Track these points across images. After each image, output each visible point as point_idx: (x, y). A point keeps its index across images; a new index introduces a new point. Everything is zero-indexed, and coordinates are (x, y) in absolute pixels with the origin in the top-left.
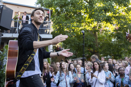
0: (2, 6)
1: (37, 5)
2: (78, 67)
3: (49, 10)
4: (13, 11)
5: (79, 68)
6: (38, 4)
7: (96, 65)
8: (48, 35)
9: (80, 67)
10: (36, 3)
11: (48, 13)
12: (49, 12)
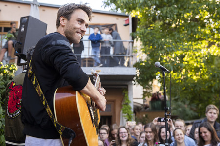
0: (27, 18)
1: (107, 6)
2: (178, 135)
3: (127, 16)
4: (47, 25)
5: (180, 136)
6: (109, 5)
7: (205, 133)
8: (128, 68)
9: (181, 134)
10: (105, 3)
11: (127, 23)
12: (128, 20)
